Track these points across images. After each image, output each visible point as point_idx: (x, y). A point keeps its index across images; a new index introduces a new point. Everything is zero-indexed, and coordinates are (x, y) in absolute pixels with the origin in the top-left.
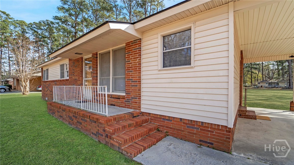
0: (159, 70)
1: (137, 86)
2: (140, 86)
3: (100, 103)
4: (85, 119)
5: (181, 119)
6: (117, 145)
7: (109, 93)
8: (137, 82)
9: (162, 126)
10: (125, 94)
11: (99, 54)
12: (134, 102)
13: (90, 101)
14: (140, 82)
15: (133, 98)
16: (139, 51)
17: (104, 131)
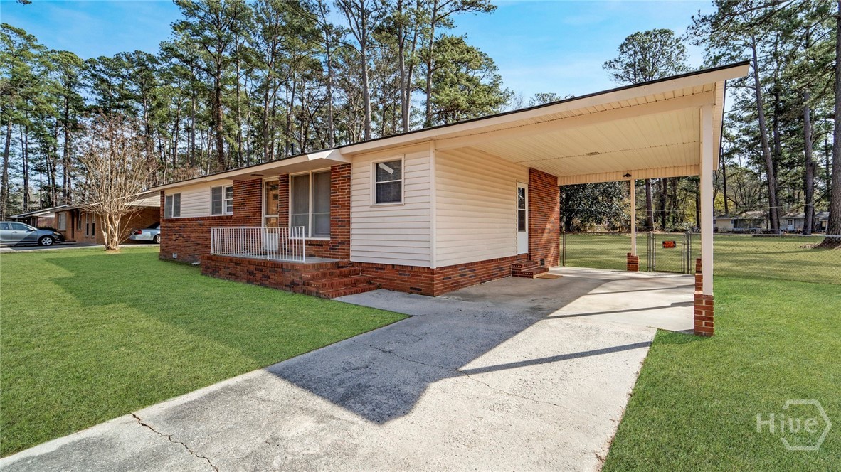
0: (371, 207)
1: (345, 226)
2: (349, 226)
3: (292, 255)
4: (276, 269)
5: (393, 265)
6: (315, 289)
7: (307, 239)
8: (344, 221)
9: (374, 278)
10: (329, 239)
11: (292, 176)
12: (341, 249)
13: (276, 253)
14: (349, 221)
15: (339, 243)
16: (348, 179)
17: (301, 278)
